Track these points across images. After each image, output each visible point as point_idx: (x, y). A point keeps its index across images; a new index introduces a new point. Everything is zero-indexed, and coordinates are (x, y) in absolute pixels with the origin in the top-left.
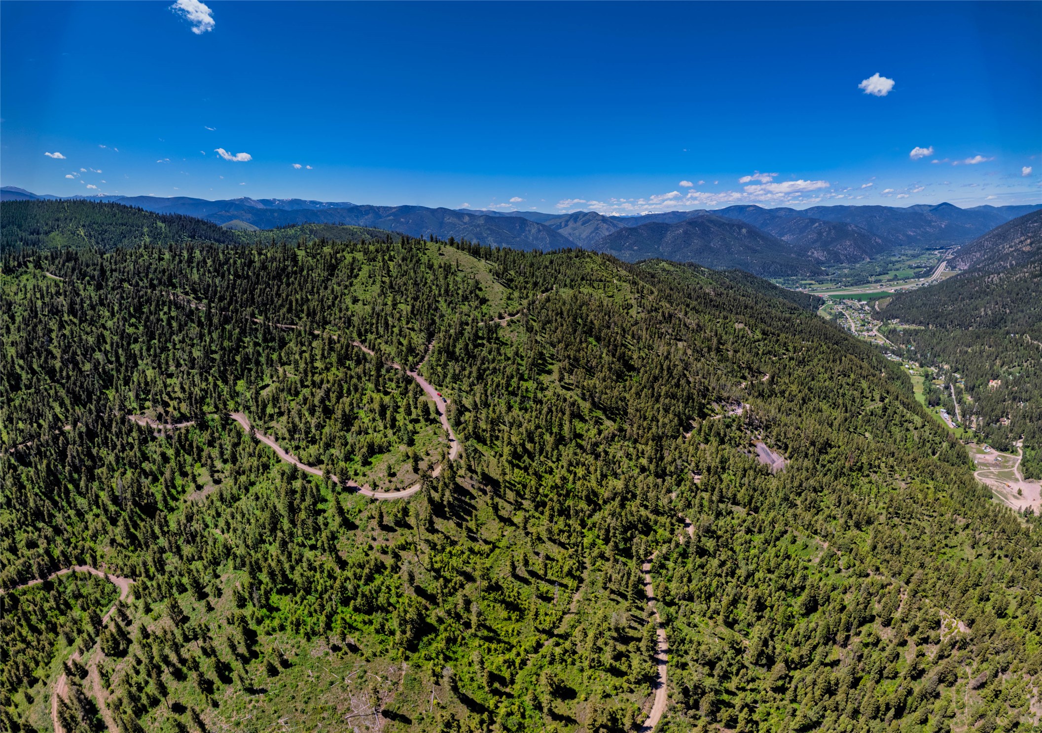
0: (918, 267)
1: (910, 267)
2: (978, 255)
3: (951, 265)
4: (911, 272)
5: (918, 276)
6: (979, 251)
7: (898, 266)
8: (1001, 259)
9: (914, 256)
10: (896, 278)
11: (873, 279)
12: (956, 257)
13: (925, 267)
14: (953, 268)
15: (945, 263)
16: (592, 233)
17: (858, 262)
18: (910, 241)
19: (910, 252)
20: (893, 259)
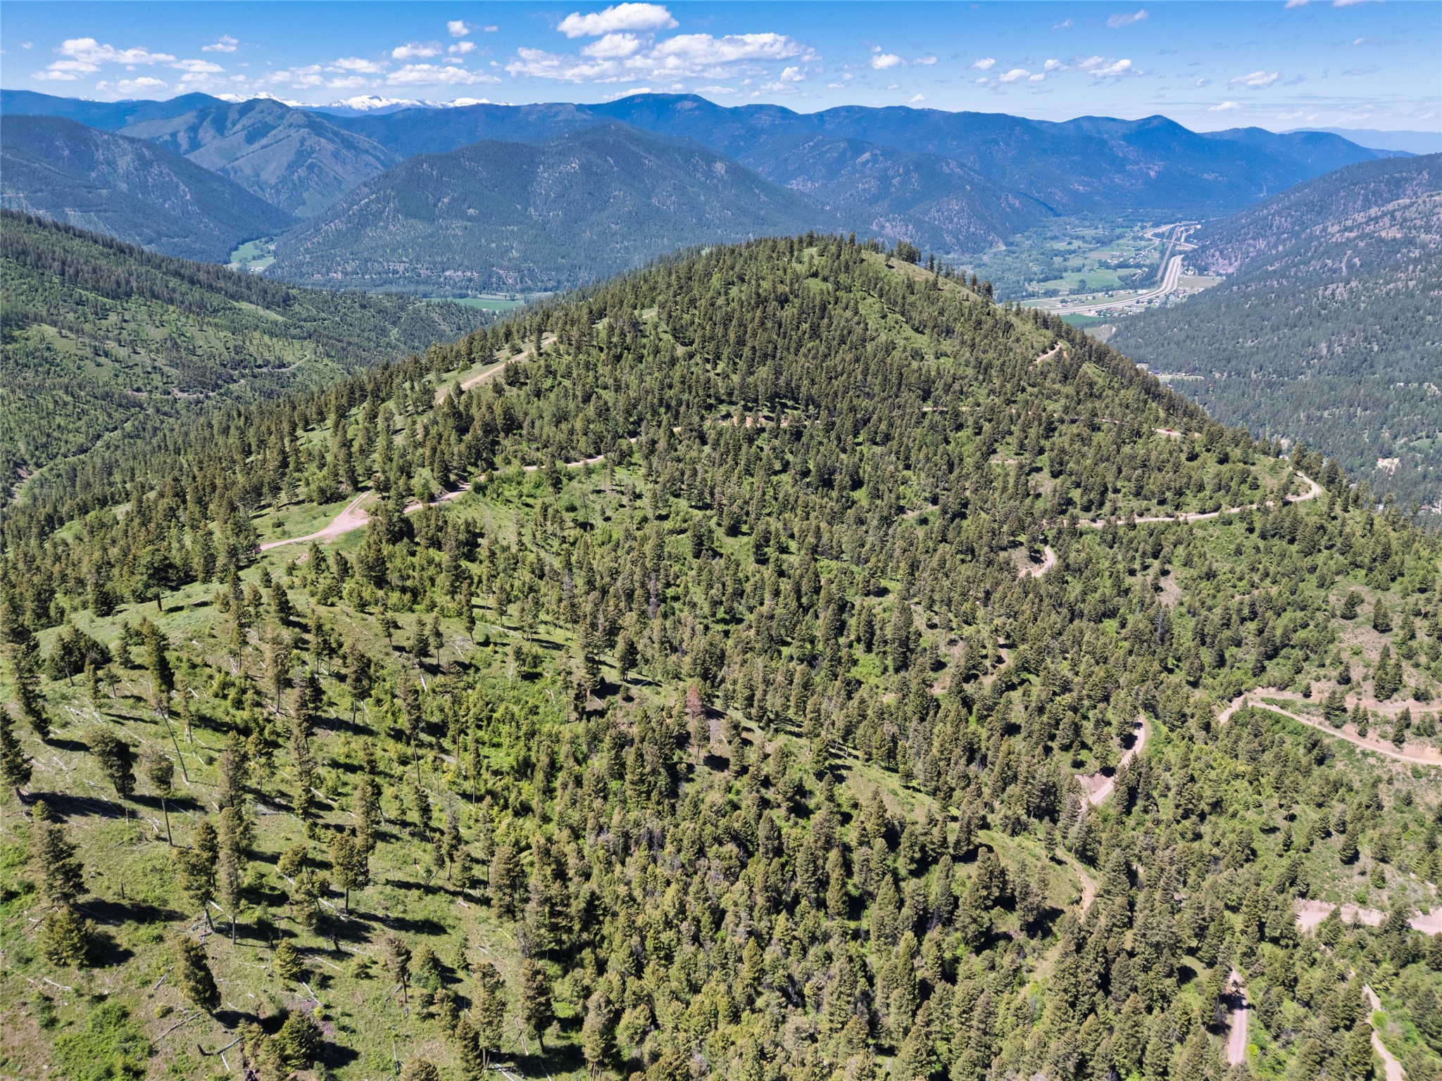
0: (1123, 265)
1: (1105, 265)
2: (1262, 244)
3: (1196, 262)
4: (1112, 277)
5: (1130, 284)
6: (1264, 237)
7: (1074, 262)
8: (1327, 253)
9: (1102, 242)
10: (1082, 288)
11: (1033, 287)
12: (1204, 248)
13: (1138, 266)
14: (1202, 270)
15: (1178, 260)
16: (292, 167)
17: (982, 250)
18: (1081, 207)
19: (1089, 233)
20: (1061, 246)
